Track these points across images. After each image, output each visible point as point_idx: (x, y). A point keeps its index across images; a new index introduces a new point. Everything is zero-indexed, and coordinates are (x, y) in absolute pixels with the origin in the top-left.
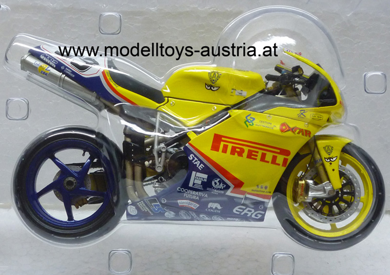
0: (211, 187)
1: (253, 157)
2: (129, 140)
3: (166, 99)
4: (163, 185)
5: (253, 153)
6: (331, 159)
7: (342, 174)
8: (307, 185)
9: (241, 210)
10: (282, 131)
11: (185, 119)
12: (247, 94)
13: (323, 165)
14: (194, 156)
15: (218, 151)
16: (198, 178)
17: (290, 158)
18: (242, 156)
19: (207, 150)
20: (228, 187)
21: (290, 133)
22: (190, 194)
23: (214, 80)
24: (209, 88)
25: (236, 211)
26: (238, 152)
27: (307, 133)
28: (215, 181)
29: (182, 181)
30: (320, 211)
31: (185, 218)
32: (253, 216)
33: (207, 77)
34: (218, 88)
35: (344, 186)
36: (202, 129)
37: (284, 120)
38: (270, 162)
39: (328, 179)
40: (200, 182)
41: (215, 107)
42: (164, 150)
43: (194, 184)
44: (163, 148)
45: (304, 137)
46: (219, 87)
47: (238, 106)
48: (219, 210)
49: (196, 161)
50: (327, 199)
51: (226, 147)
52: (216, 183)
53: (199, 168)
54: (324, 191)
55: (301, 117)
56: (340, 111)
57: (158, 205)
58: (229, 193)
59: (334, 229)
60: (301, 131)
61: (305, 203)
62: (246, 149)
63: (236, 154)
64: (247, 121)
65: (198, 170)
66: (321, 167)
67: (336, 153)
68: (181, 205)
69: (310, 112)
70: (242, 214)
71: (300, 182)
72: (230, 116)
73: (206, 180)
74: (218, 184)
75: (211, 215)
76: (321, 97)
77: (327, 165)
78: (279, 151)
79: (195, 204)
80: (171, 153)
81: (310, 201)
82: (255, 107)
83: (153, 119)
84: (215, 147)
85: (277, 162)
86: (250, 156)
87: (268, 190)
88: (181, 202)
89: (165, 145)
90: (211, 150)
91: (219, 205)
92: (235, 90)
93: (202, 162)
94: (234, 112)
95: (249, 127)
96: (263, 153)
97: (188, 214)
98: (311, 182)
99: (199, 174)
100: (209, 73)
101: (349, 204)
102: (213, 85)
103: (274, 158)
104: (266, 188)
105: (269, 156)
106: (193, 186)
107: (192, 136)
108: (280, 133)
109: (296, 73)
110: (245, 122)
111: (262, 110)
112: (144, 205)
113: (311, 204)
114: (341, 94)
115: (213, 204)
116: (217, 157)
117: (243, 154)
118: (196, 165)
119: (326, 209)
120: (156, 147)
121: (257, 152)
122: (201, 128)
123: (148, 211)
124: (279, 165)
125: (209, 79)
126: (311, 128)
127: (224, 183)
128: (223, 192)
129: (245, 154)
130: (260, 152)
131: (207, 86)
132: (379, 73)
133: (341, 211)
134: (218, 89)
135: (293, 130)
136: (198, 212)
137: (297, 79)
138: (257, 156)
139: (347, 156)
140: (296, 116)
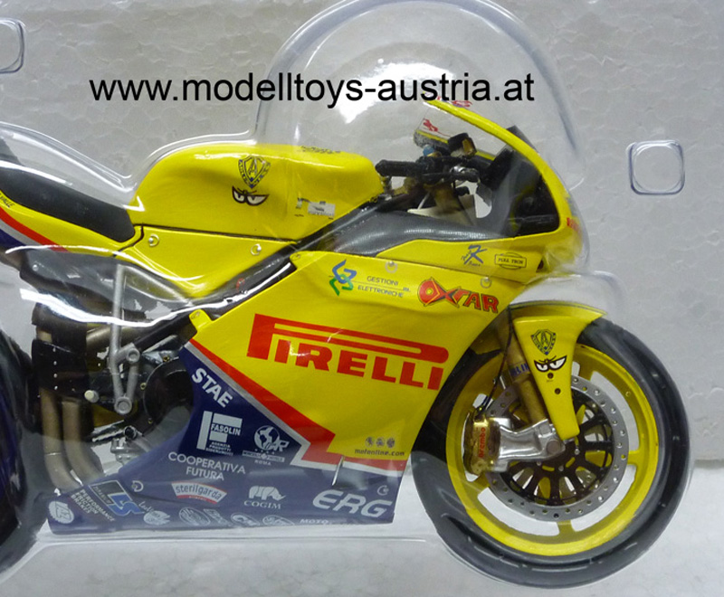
0: (252, 447)
1: (352, 368)
2: (46, 337)
3: (138, 229)
4: (136, 446)
5: (354, 359)
6: (552, 365)
7: (579, 400)
8: (495, 429)
9: (334, 501)
10: (425, 299)
11: (185, 280)
12: (336, 209)
13: (531, 378)
14: (205, 374)
15: (266, 358)
16: (217, 427)
17: (448, 367)
18: (326, 368)
19: (237, 356)
20: (294, 446)
21: (444, 305)
22: (200, 466)
23: (252, 179)
24: (242, 198)
25: (321, 502)
26: (313, 358)
27: (489, 302)
28: (262, 432)
29: (178, 436)
30: (527, 495)
31: (196, 524)
32: (365, 512)
33: (235, 171)
34: (263, 198)
35: (584, 428)
36: (225, 303)
37: (428, 273)
38: (398, 381)
39: (547, 415)
40: (224, 438)
41: (259, 244)
42: (133, 359)
43: (209, 442)
44: (132, 353)
45: (482, 312)
46: (266, 196)
47: (313, 242)
48: (277, 502)
49: (212, 385)
50: (545, 462)
51: (284, 348)
52: (263, 439)
53: (220, 401)
54: (537, 443)
55: (471, 263)
56: (569, 242)
57: (124, 498)
58: (298, 460)
59: (567, 535)
60: (473, 298)
61: (493, 474)
62: (336, 351)
63: (311, 363)
64: (338, 277)
65: (216, 408)
66: (528, 384)
67: (563, 348)
68: (181, 494)
69: (495, 251)
70: (337, 508)
71: (477, 424)
72: (293, 268)
73: (238, 433)
74: (269, 439)
75: (259, 513)
76: (520, 209)
77: (541, 378)
78: (418, 351)
79: (215, 490)
80: (154, 364)
81: (503, 469)
82: (355, 242)
83: (108, 282)
84: (258, 349)
85: (415, 378)
86: (346, 366)
87: (396, 448)
88: (180, 488)
89: (137, 346)
90: (248, 355)
91: (276, 491)
92: (307, 201)
93: (225, 387)
94: (304, 259)
95: (344, 294)
96: (377, 358)
97: (200, 514)
98: (503, 422)
99: (219, 418)
100: (241, 161)
101: (601, 473)
102: (249, 190)
103: (408, 370)
104: (391, 443)
105: (394, 366)
106: (207, 446)
107: (201, 322)
108: (419, 307)
109: (457, 154)
110: (332, 283)
111: (372, 249)
112: (89, 498)
113: (506, 476)
114: (570, 201)
115: (261, 488)
116: (263, 372)
117: (329, 363)
118: (212, 394)
119: (543, 488)
120: (115, 351)
121: (365, 357)
122: (221, 300)
123: (99, 513)
124: (420, 385)
125: (239, 176)
126: (497, 290)
127: (285, 436)
128: (283, 460)
129: (334, 363)
130: (372, 356)
131: (236, 195)
132: (665, 144)
133: (582, 492)
134: (262, 202)
135: (453, 296)
136: (226, 509)
137: (459, 169)
138: (363, 366)
139: (593, 353)
140: (458, 262)
